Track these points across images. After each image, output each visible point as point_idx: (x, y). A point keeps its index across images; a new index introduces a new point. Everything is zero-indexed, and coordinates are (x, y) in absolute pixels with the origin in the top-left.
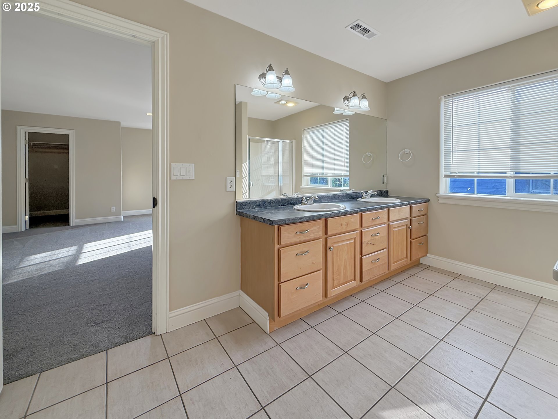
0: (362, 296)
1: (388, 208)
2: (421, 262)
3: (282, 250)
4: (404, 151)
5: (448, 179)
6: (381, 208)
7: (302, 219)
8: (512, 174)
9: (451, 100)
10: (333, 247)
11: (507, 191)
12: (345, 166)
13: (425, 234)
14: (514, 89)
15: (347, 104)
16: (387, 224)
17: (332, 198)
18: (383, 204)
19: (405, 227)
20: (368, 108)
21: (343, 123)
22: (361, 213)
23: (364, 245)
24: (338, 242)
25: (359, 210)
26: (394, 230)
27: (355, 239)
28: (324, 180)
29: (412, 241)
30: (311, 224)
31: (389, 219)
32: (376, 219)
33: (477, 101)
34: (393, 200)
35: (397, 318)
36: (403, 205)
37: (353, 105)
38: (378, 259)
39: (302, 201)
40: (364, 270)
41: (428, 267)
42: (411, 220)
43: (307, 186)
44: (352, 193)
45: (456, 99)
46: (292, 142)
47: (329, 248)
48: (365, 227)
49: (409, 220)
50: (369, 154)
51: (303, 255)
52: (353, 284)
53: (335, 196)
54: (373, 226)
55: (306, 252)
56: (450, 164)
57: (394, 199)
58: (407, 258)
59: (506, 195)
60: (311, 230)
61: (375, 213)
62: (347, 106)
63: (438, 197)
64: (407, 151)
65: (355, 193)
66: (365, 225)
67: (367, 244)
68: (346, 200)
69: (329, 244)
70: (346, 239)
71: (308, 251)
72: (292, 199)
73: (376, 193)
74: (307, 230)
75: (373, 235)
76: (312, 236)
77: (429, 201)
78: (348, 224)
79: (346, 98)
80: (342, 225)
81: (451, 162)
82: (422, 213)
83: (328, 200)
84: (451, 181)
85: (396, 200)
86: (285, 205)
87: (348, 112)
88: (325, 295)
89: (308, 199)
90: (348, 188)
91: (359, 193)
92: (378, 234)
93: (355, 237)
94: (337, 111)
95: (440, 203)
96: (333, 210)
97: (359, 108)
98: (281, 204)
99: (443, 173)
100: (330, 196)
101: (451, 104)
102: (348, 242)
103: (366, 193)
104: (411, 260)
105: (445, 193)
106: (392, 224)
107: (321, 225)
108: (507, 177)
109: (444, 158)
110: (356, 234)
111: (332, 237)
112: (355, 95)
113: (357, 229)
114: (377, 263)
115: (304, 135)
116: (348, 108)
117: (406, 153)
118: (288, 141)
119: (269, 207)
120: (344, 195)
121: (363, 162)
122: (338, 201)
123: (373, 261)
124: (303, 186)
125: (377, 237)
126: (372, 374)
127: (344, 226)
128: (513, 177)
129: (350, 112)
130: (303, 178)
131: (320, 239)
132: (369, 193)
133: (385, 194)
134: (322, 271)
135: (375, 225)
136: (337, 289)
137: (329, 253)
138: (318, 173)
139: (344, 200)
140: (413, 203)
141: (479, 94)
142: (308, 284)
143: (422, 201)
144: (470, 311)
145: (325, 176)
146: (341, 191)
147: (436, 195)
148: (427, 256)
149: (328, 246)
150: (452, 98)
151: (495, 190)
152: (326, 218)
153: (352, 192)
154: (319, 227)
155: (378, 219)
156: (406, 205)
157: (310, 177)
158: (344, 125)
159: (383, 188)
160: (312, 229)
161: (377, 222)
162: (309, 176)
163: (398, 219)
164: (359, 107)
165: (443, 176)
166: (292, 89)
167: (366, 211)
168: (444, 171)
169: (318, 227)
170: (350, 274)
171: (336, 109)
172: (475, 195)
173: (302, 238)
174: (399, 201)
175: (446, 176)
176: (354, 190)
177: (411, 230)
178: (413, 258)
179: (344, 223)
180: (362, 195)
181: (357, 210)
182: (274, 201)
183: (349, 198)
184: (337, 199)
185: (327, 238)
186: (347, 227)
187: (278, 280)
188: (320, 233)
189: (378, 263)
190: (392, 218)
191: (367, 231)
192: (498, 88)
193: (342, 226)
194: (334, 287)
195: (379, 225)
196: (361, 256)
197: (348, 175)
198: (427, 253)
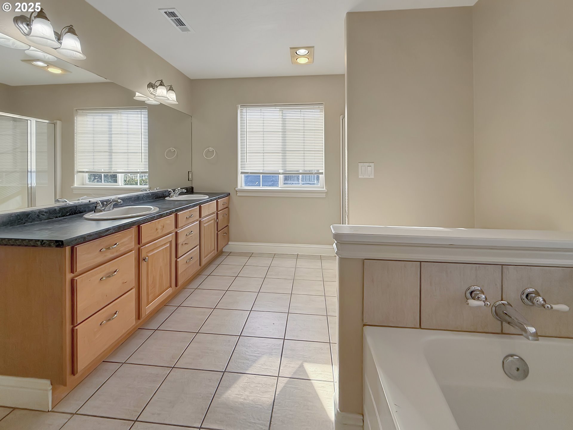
0: (177, 302)
1: (199, 205)
2: (223, 251)
3: (79, 278)
4: (209, 149)
5: (243, 175)
6: (194, 206)
7: (109, 231)
8: (282, 171)
9: (245, 109)
10: (148, 256)
11: (279, 184)
12: (142, 161)
13: (227, 225)
14: (282, 111)
15: (152, 91)
16: (199, 221)
17: (135, 200)
18: (195, 201)
19: (213, 221)
20: (175, 101)
21: (140, 111)
22: (175, 213)
23: (179, 246)
24: (153, 250)
25: (175, 210)
26: (205, 225)
27: (171, 242)
28: (114, 178)
29: (218, 233)
30: (121, 235)
31: (200, 216)
32: (190, 217)
33: (262, 115)
34: (202, 197)
35: (215, 308)
36: (211, 200)
37: (161, 95)
38: (192, 258)
39: (96, 207)
40: (179, 272)
41: (230, 254)
42: (217, 213)
43: (83, 185)
44: (158, 192)
45: (249, 109)
46: (55, 124)
47: (142, 260)
48: (180, 227)
49: (216, 214)
50: (173, 149)
51: (111, 277)
52: (169, 291)
53: (139, 197)
54: (187, 225)
55: (115, 272)
56: (245, 163)
57: (202, 195)
58: (214, 249)
59: (278, 186)
60: (120, 242)
61: (189, 211)
62: (151, 94)
63: (237, 191)
64: (211, 149)
65: (161, 192)
66: (180, 225)
67: (182, 245)
68: (152, 200)
69: (143, 254)
70: (161, 245)
71: (117, 270)
72: (79, 205)
73: (184, 191)
74: (116, 244)
75: (188, 234)
76: (123, 249)
77: (230, 195)
78: (163, 227)
79: (151, 85)
80: (157, 230)
81: (246, 161)
82: (225, 206)
83: (131, 202)
84: (246, 177)
85: (205, 197)
86: (67, 216)
87: (152, 101)
88: (139, 317)
89: (105, 203)
90: (147, 186)
91: (165, 191)
92: (192, 233)
93: (170, 240)
94: (139, 96)
95: (238, 196)
96: (142, 214)
97: (168, 100)
98: (59, 215)
99: (240, 171)
100: (132, 198)
101: (245, 112)
102: (164, 247)
103: (174, 191)
104: (217, 251)
105: (241, 187)
106: (204, 220)
107: (134, 234)
108: (279, 174)
109: (240, 157)
110: (171, 236)
111: (146, 246)
112: (162, 84)
113: (172, 232)
114: (191, 262)
115: (77, 116)
116: (154, 97)
117: (210, 151)
118: (47, 121)
119: (36, 221)
120: (149, 195)
121: (166, 157)
122: (143, 203)
123: (188, 261)
124: (76, 186)
125: (191, 235)
126: (204, 373)
127: (159, 231)
128: (283, 174)
129: (153, 102)
130: (75, 175)
131: (131, 251)
132: (177, 191)
133: (191, 191)
134: (134, 289)
135: (188, 224)
136: (152, 304)
137: (144, 265)
138: (102, 167)
139: (149, 200)
140: (219, 198)
141: (264, 109)
142: (117, 312)
143: (225, 195)
144: (264, 279)
145: (114, 172)
146: (142, 190)
147: (235, 189)
148: (229, 244)
149: (143, 257)
150: (246, 108)
151: (272, 183)
152: (138, 225)
153: (156, 191)
154: (132, 237)
155: (192, 217)
156: (214, 200)
157: (87, 174)
158: (141, 113)
159: (188, 185)
160: (122, 241)
161: (191, 220)
162: (87, 172)
163: (208, 214)
164: (167, 98)
165: (240, 173)
166: (80, 56)
167: (181, 210)
168: (240, 168)
169: (130, 236)
170: (166, 283)
171: (137, 94)
172: (261, 188)
173: (109, 255)
174: (208, 197)
175: (242, 173)
176: (158, 189)
177: (217, 223)
178: (219, 249)
179: (160, 227)
180: (170, 194)
181: (173, 211)
182: (45, 212)
183: (155, 198)
184: (141, 201)
185: (141, 248)
186: (162, 231)
187: (71, 323)
188: (133, 244)
189: (193, 261)
190: (203, 215)
191: (182, 231)
192: (274, 108)
193: (157, 232)
194: (148, 303)
195: (192, 223)
196: (176, 259)
197: (147, 172)
198: (228, 241)
